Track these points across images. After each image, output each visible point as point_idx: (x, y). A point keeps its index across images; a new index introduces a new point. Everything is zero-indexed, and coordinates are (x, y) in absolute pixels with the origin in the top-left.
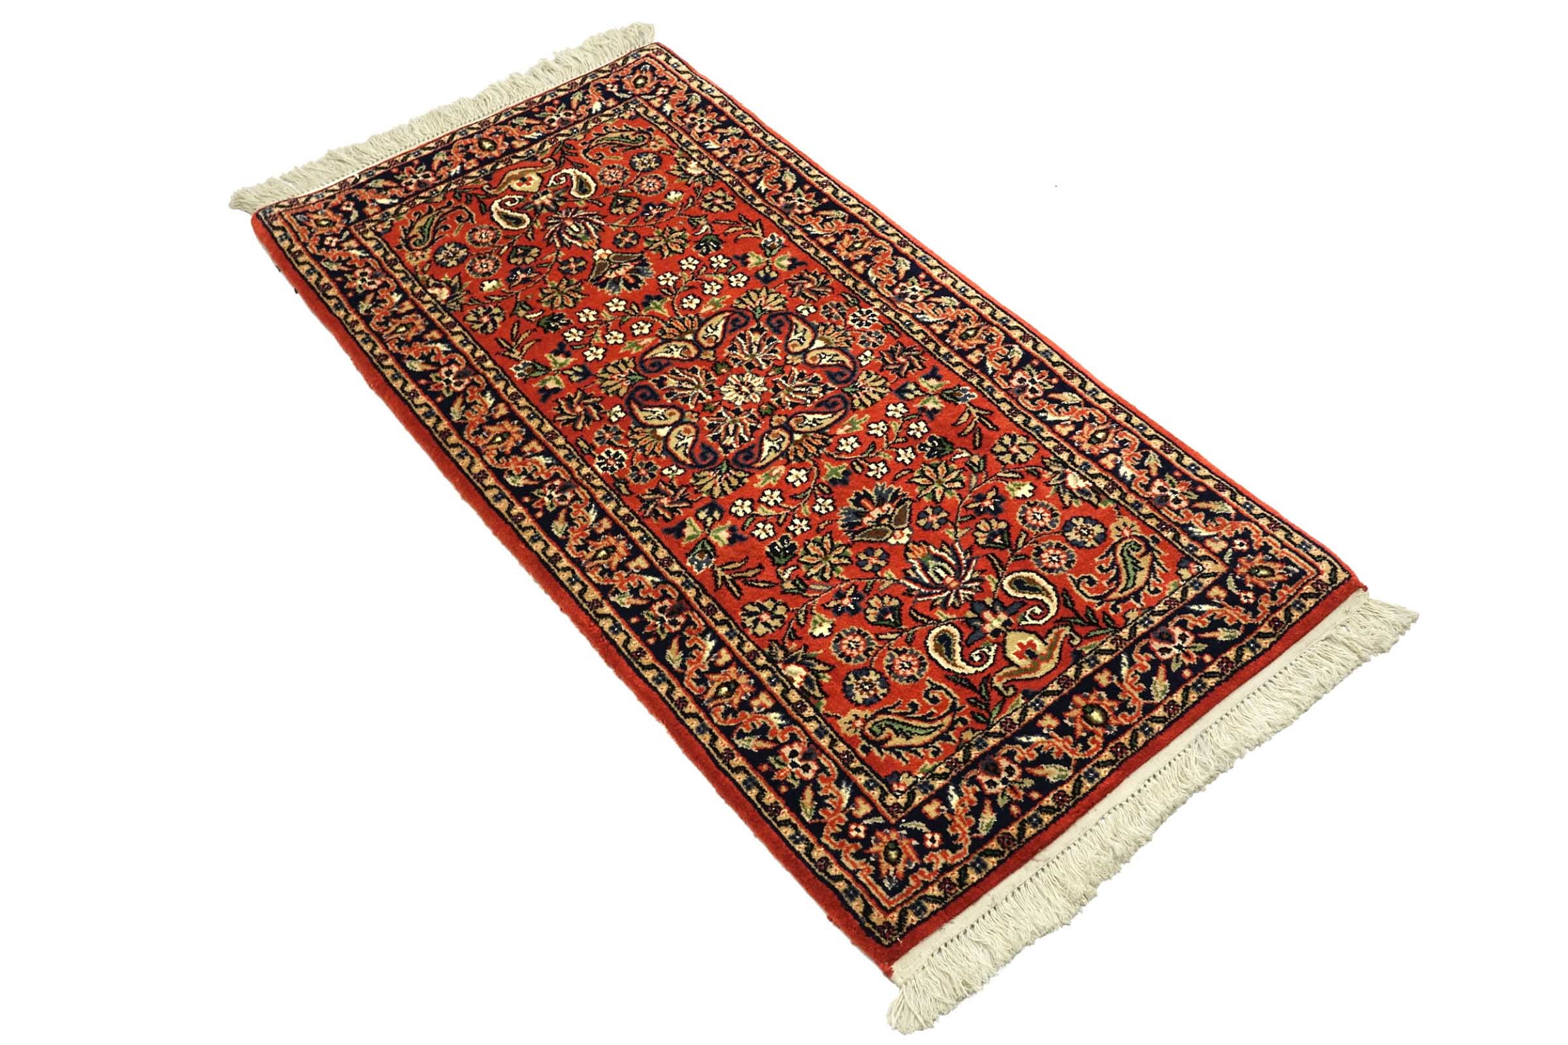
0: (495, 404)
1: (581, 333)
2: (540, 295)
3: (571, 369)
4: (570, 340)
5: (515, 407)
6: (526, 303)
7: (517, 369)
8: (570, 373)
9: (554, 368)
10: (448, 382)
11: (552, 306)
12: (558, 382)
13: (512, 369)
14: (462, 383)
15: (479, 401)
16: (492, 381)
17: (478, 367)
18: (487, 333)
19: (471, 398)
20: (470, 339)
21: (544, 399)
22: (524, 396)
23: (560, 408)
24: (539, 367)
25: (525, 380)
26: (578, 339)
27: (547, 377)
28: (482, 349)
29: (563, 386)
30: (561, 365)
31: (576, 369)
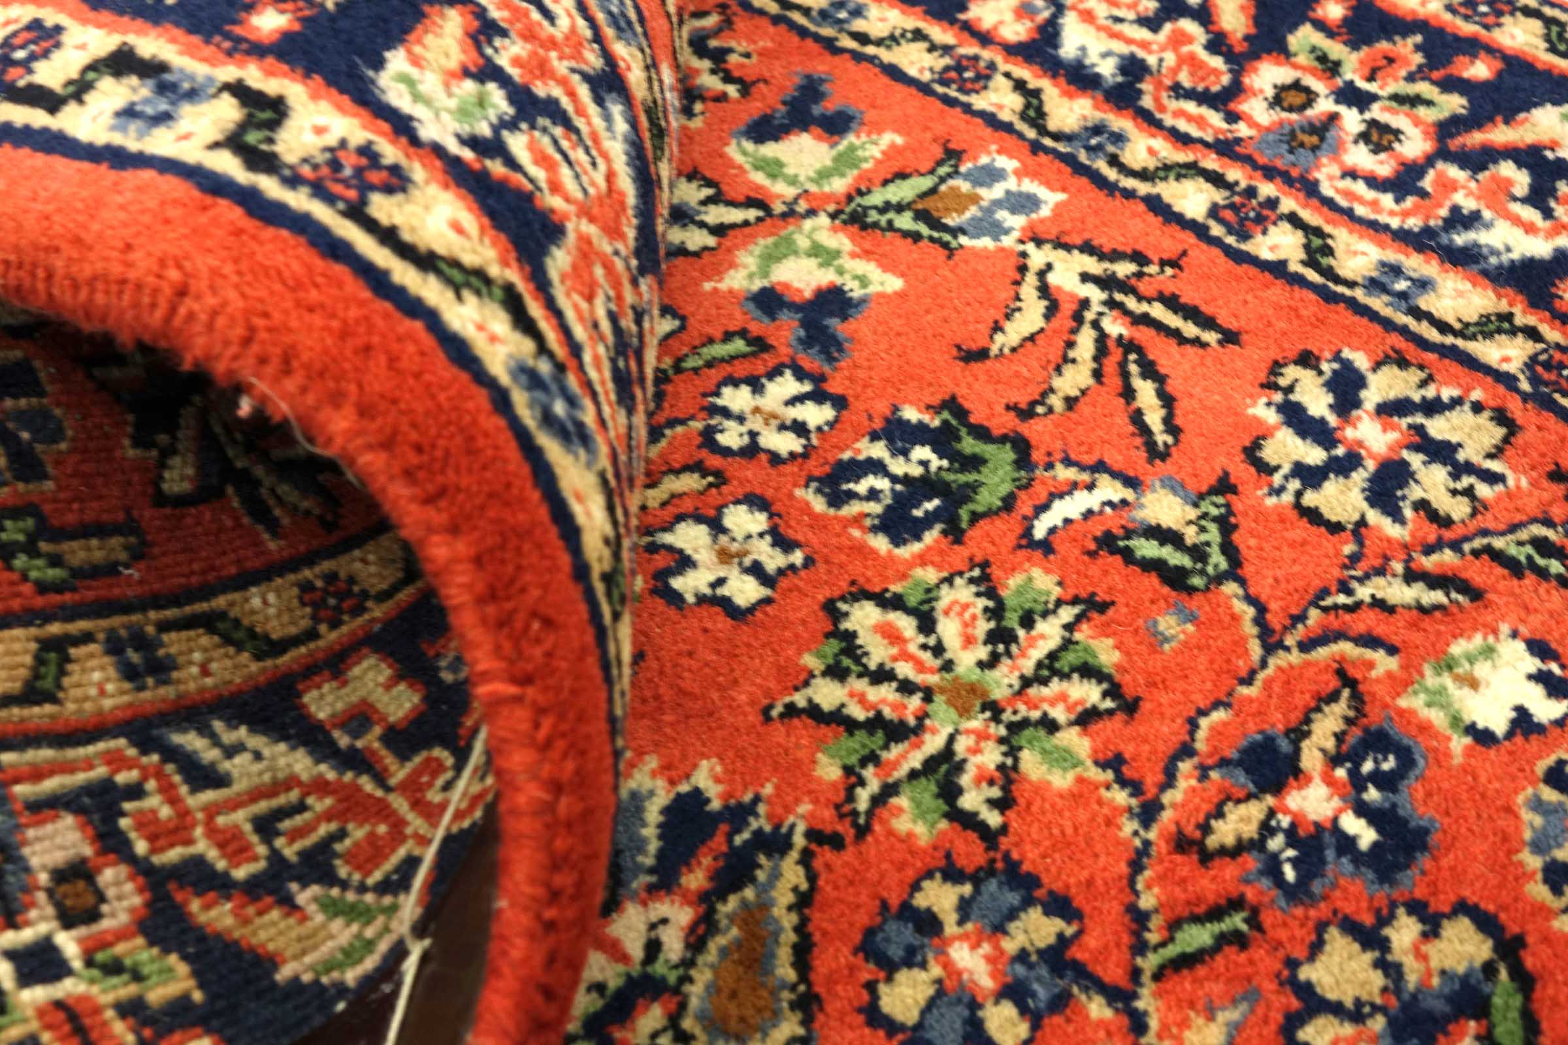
0: (1049, 34)
1: (731, 437)
2: (1107, 655)
3: (719, 230)
4: (787, 386)
5: (940, 34)
6: (1175, 579)
7: (1022, 203)
8: (716, 215)
9: (820, 229)
10: (1358, 99)
11: (987, 585)
12: (774, 169)
13: (1050, 199)
14: (1277, 101)
15: (1143, 34)
16: (1120, 122)
17: (1235, 174)
18: (1307, 360)
19: (1180, 39)
20: (1378, 303)
21: (811, 90)
22: (925, 89)
23: (718, 57)
24: (905, 221)
25: (953, 155)
26: (737, 398)
27: (839, 185)
28: (1278, 269)
29: (740, 152)
30: (786, 250)
31: (696, 239)
